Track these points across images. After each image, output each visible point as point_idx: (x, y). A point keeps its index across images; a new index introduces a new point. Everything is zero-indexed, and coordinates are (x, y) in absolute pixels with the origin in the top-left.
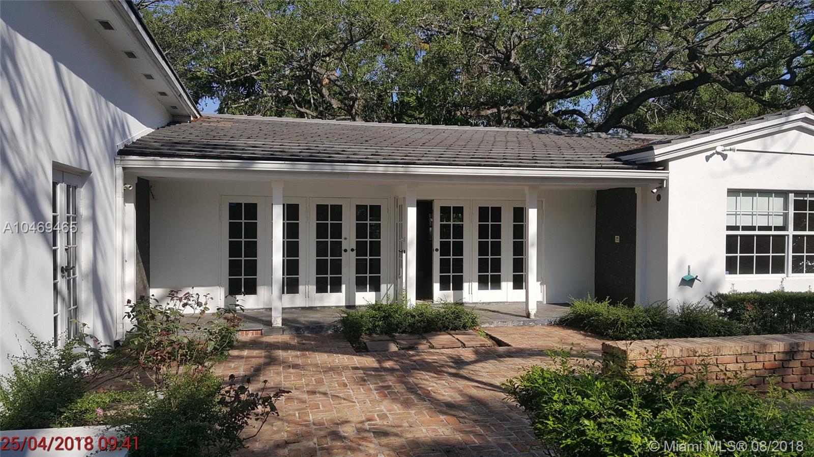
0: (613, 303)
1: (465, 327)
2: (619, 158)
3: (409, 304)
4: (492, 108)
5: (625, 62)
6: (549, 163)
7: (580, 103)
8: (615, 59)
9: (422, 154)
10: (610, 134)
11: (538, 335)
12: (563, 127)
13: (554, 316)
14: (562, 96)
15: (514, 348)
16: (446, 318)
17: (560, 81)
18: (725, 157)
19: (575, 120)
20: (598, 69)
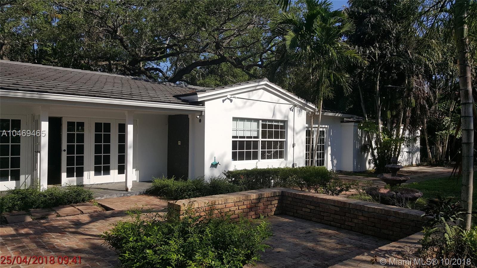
0: (177, 179)
1: (83, 200)
2: (181, 98)
3: (42, 188)
4: (105, 61)
5: (184, 45)
6: (140, 98)
7: (160, 65)
8: (178, 42)
9: (53, 86)
10: (176, 84)
11: (132, 201)
12: (150, 77)
13: (143, 189)
14: (150, 59)
15: (117, 211)
16: (70, 196)
17: (148, 50)
18: (231, 101)
19: (158, 74)
20: (169, 47)
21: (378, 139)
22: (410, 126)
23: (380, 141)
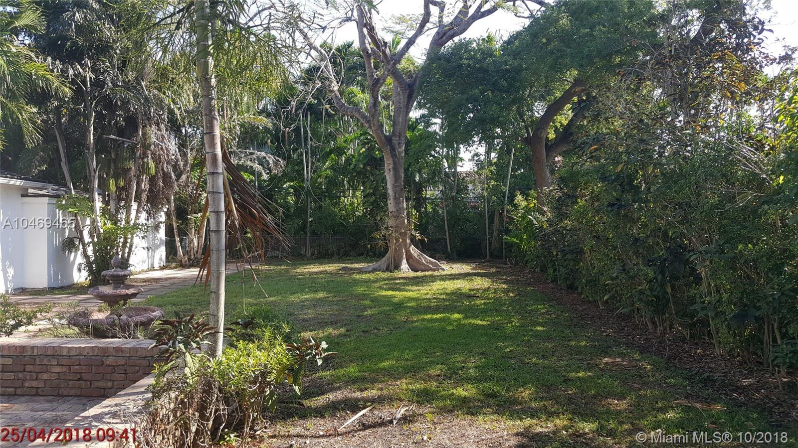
21: (95, 227)
22: (147, 206)
23: (97, 230)
